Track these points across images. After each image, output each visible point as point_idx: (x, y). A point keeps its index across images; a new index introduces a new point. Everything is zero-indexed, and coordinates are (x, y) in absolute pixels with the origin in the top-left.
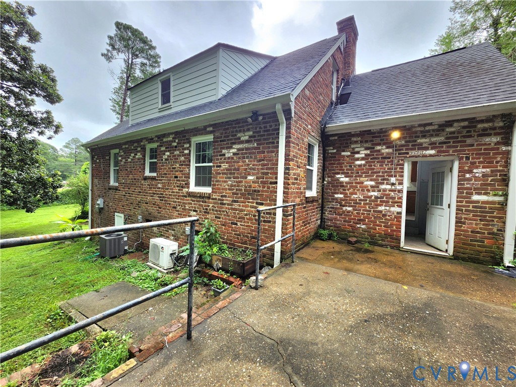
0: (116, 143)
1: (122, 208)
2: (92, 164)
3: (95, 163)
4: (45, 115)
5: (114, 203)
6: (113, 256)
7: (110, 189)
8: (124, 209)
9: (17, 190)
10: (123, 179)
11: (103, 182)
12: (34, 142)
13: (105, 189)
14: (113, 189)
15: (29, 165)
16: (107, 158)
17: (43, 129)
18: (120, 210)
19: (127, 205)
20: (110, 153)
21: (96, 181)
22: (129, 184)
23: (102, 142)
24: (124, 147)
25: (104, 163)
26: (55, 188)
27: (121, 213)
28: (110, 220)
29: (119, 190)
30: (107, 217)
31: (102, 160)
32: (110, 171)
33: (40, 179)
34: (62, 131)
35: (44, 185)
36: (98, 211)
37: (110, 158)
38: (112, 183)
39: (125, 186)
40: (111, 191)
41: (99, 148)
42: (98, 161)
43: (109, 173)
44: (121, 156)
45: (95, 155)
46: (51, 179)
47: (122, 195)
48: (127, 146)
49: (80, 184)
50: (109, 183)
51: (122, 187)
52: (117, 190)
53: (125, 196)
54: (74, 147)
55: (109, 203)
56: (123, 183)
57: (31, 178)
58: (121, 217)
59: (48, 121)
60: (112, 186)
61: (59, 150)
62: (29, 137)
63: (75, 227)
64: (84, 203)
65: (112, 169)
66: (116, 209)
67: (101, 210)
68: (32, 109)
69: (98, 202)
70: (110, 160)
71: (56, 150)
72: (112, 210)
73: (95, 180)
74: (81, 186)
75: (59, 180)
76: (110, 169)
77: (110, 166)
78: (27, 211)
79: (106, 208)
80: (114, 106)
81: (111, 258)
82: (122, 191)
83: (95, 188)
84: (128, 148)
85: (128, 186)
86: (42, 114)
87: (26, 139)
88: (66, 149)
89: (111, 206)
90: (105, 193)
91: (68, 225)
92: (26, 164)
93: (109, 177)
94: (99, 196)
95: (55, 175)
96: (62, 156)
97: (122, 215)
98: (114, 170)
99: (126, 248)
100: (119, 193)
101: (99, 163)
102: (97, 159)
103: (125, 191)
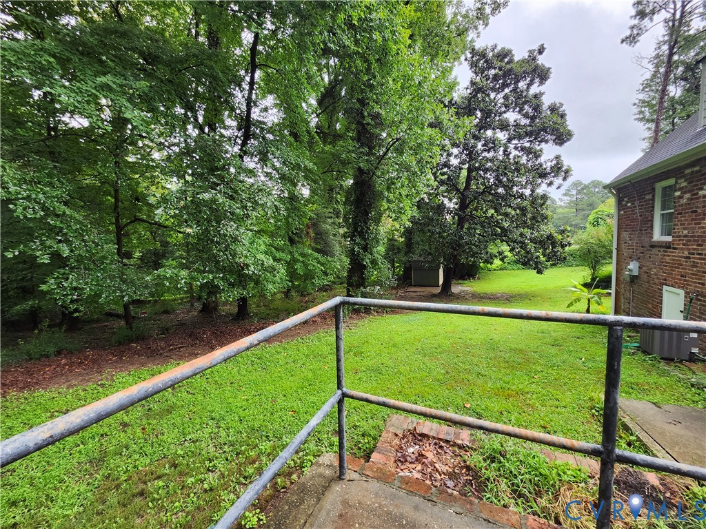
0: (670, 168)
1: (680, 280)
2: (619, 210)
3: (623, 209)
4: (554, 162)
5: (662, 269)
6: (666, 355)
7: (652, 246)
8: (685, 281)
9: (530, 250)
10: (685, 229)
11: (638, 237)
12: (544, 197)
13: (643, 247)
14: (661, 247)
15: (540, 222)
16: (648, 197)
17: (552, 179)
18: (677, 283)
19: (692, 274)
20: (654, 189)
21: (625, 235)
22: (699, 236)
23: (640, 174)
24: (688, 171)
25: (642, 206)
26: (563, 246)
27: (679, 287)
28: (652, 297)
29: (675, 248)
30: (645, 291)
31: (637, 203)
32: (653, 217)
33: (550, 237)
34: (571, 175)
35: (554, 244)
36: (628, 280)
37: (654, 196)
38: (657, 236)
39: (688, 241)
40: (655, 251)
41: (633, 185)
42: (629, 205)
43: (652, 221)
44: (680, 189)
45: (625, 197)
46: (560, 237)
47: (681, 257)
48: (697, 168)
49: (591, 241)
50: (652, 237)
51: (681, 242)
52: (669, 248)
53: (689, 258)
54: (574, 192)
55: (650, 270)
56: (686, 236)
57: (542, 236)
58: (679, 294)
59: (558, 168)
60: (658, 242)
61: (557, 200)
62: (540, 191)
63: (592, 298)
64: (595, 267)
65: (658, 213)
66: (665, 280)
67: (634, 279)
68: (542, 159)
69: (631, 267)
70: (653, 200)
71: (555, 200)
72: (657, 281)
73: (624, 233)
74: (593, 243)
75: (568, 236)
76: (653, 214)
77: (653, 210)
78: (538, 273)
79: (645, 277)
80: (641, 112)
81: (662, 359)
82: (682, 249)
83: (623, 245)
84: (700, 171)
85: (698, 241)
86: (551, 161)
87: (538, 194)
88: (565, 198)
89: (656, 274)
90: (641, 253)
91: (583, 293)
92: (537, 221)
93: (652, 227)
94: (630, 258)
95: (564, 232)
96: (561, 207)
97: (682, 292)
98: (662, 215)
99: (695, 350)
100: (673, 252)
101: (630, 208)
102: (627, 202)
103: (689, 249)
